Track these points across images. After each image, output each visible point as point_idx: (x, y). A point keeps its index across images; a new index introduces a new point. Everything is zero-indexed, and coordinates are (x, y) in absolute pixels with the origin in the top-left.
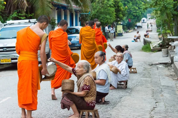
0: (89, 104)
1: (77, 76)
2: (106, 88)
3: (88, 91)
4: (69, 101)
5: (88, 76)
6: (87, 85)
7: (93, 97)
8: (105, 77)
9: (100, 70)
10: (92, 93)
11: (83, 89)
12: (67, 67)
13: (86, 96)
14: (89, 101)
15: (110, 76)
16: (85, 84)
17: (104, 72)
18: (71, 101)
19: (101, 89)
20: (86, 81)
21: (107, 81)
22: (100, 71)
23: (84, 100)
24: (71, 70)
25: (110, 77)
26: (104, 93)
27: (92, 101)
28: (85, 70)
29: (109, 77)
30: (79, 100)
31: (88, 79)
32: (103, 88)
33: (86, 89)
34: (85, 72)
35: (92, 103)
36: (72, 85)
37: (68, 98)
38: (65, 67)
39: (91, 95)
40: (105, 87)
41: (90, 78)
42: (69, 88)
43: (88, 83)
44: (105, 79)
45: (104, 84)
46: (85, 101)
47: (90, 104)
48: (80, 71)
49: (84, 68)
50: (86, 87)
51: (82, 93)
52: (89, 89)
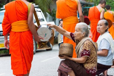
0: (89, 71)
1: (76, 41)
2: (108, 60)
3: (88, 57)
4: (67, 67)
5: (87, 40)
6: (87, 50)
7: (93, 64)
8: (107, 47)
9: (101, 39)
10: (92, 59)
11: (82, 55)
12: (65, 32)
13: (86, 62)
14: (89, 67)
15: (112, 45)
16: (85, 49)
17: (106, 41)
18: (69, 67)
19: (103, 60)
20: (85, 46)
21: (109, 52)
22: (101, 41)
23: (83, 66)
24: (70, 35)
25: (113, 47)
26: (107, 65)
27: (92, 68)
28: (83, 33)
29: (111, 47)
30: (78, 66)
31: (88, 43)
32: (105, 59)
33: (86, 54)
34: (83, 35)
35: (92, 70)
36: (71, 50)
37: (66, 64)
38: (62, 31)
39: (92, 61)
40: (108, 58)
41: (90, 42)
42: (67, 53)
43: (87, 48)
44: (108, 48)
45: (106, 54)
46: (85, 68)
47: (91, 71)
48: (78, 34)
49: (82, 31)
50: (86, 53)
51: (81, 59)
52: (89, 55)
